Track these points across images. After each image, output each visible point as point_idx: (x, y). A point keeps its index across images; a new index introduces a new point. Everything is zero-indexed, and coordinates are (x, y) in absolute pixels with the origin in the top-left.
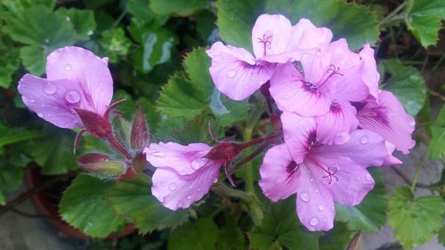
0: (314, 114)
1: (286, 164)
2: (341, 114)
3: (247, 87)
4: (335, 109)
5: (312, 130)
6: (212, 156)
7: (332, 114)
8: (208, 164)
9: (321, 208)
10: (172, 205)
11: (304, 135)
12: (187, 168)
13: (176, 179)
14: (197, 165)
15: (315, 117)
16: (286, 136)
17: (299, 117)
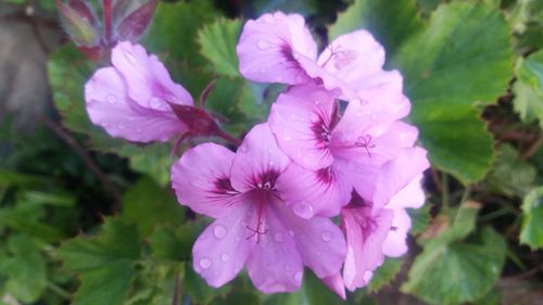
0: (294, 157)
1: (219, 175)
2: (325, 186)
3: (263, 71)
4: (324, 175)
5: (276, 169)
6: (179, 111)
7: (314, 176)
8: (168, 115)
9: (225, 258)
10: (95, 115)
11: (262, 165)
12: (144, 96)
13: (121, 96)
14: (157, 104)
15: (293, 161)
16: (242, 148)
17: (274, 143)
